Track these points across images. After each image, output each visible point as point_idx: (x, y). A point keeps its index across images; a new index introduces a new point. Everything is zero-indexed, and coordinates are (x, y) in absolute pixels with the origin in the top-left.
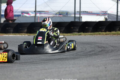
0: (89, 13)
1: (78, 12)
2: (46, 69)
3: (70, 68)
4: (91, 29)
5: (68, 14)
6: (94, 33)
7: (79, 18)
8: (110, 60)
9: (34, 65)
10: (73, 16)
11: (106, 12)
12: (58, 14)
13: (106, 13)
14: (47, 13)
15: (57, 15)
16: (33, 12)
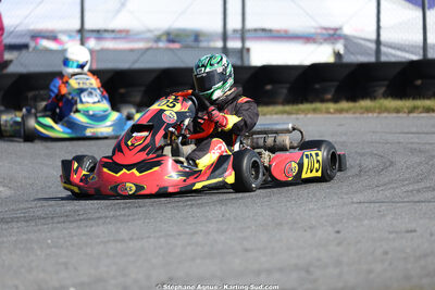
0: (274, 34)
1: (235, 31)
2: (123, 241)
3: (208, 233)
4: (285, 91)
5: (201, 38)
6: (295, 107)
7: (239, 55)
8: (353, 203)
9: (79, 227)
10: (220, 44)
11: (336, 30)
12: (164, 38)
13: (338, 32)
14: (123, 35)
15: (161, 45)
16: (74, 34)
